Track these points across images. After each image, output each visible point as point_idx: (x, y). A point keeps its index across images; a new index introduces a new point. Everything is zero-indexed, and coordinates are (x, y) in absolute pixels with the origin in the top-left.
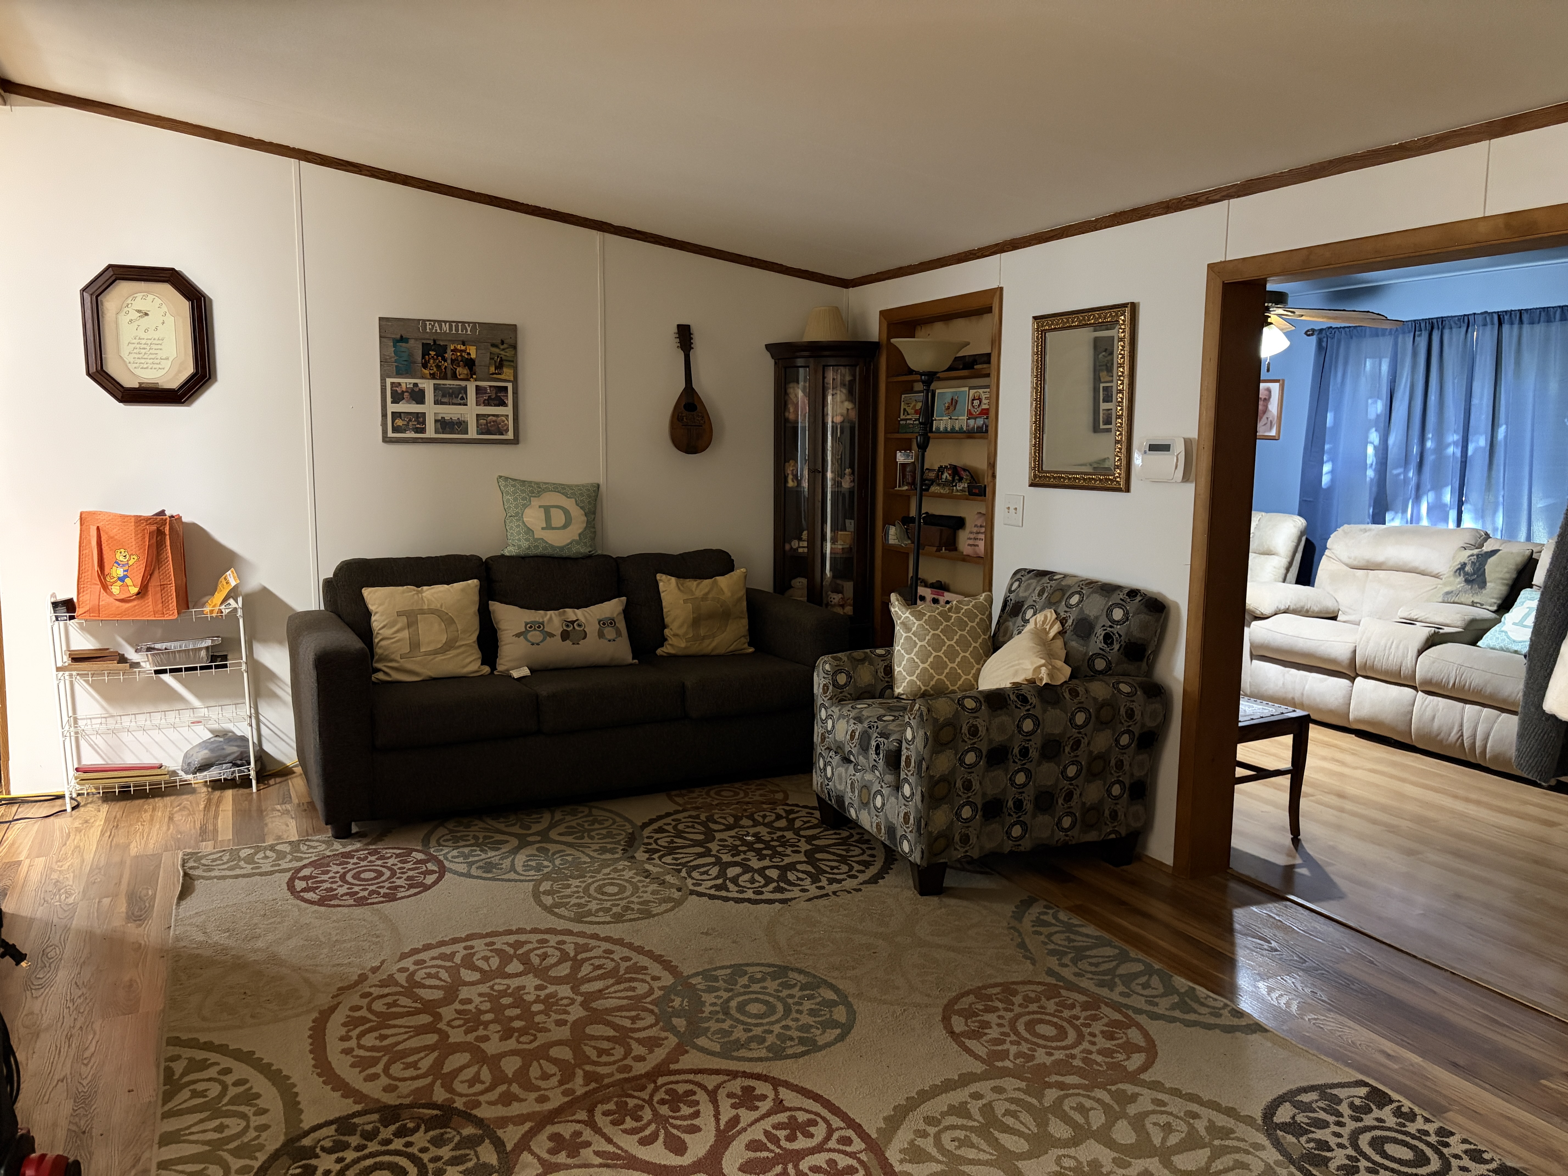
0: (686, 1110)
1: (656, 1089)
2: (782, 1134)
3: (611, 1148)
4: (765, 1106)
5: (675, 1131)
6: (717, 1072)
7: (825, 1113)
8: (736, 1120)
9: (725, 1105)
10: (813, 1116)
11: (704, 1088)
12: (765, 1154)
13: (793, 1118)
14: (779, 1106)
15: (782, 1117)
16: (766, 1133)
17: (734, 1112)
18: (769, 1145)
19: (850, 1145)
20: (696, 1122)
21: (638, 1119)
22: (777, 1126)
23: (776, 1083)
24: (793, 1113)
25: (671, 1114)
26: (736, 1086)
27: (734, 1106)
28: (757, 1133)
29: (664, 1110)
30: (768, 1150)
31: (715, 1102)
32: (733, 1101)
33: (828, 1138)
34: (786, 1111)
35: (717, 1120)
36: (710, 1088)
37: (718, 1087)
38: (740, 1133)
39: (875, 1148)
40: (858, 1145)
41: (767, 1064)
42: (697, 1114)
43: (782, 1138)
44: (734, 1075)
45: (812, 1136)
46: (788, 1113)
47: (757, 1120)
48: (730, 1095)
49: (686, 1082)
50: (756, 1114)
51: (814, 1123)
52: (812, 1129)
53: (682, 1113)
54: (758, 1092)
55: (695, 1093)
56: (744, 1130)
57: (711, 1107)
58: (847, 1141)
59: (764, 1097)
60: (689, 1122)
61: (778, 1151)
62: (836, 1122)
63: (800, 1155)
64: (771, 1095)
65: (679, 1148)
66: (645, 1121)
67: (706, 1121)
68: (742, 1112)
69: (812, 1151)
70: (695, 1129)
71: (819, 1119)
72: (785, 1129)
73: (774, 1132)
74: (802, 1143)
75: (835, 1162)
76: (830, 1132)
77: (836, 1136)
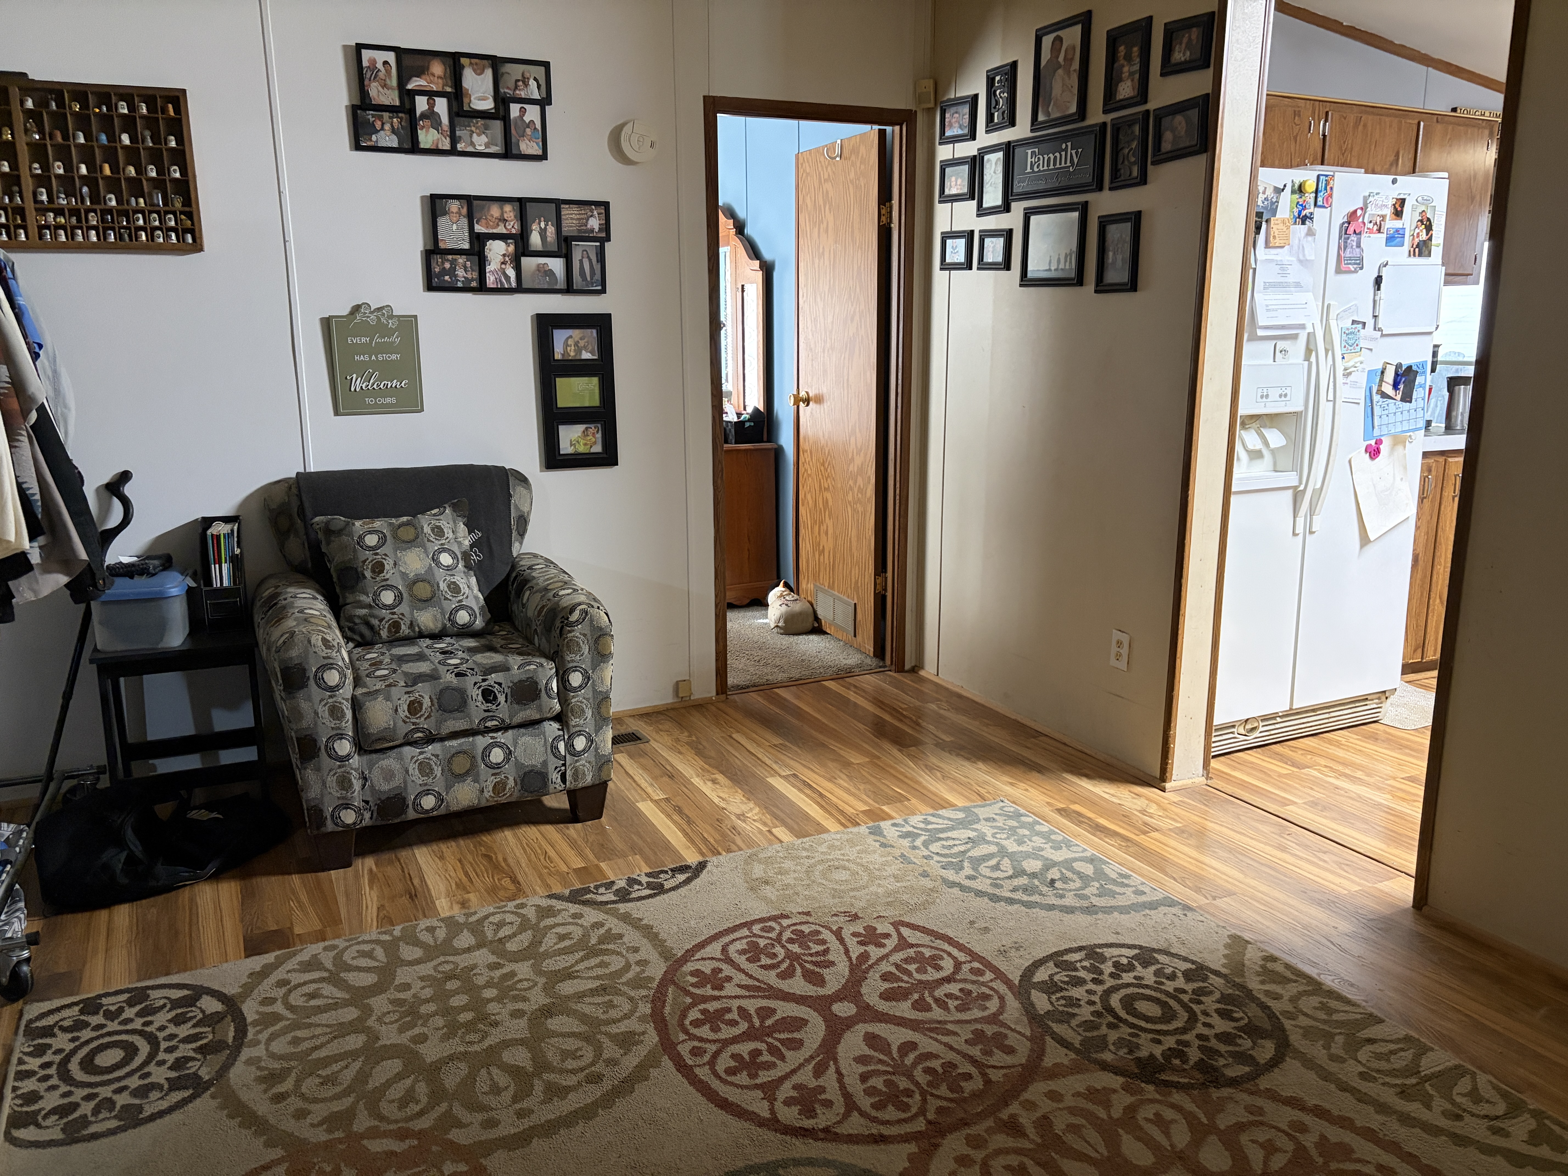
0: (877, 1082)
1: (922, 1112)
2: (766, 1057)
3: (945, 1039)
4: (786, 1091)
5: (882, 1057)
6: (852, 1139)
7: (715, 1084)
8: (819, 1072)
9: (833, 1092)
10: (729, 1079)
11: (863, 1114)
12: (782, 1036)
13: (753, 1076)
14: (769, 1090)
15: (764, 1077)
16: (783, 1058)
17: (821, 1082)
18: (779, 1045)
19: (694, 1047)
20: (862, 1069)
21: (928, 1071)
22: (770, 1066)
23: (773, 1124)
24: (753, 1082)
25: (893, 1078)
26: (823, 1119)
27: (822, 1089)
28: (793, 1058)
29: (903, 1083)
30: (779, 1040)
31: (847, 1096)
32: (823, 1097)
33: (716, 1055)
34: (761, 1085)
35: (838, 1072)
36: (856, 1113)
37: (847, 1115)
38: (812, 1057)
39: (668, 1046)
40: (684, 1049)
41: (787, 1155)
42: (864, 1078)
43: (765, 1053)
44: (828, 1134)
45: (733, 1056)
46: (758, 1081)
47: (793, 1072)
48: (828, 1104)
49: (887, 1123)
50: (796, 1079)
51: (731, 1071)
52: (733, 1064)
53: (881, 1079)
54: (795, 1109)
55: (873, 1106)
56: (808, 1061)
57: (850, 1089)
58: (696, 1052)
59: (788, 1102)
60: (870, 1068)
61: (770, 1040)
62: (703, 1073)
63: (747, 1036)
64: (778, 1105)
65: (871, 1040)
66: (920, 1068)
67: (852, 1072)
68: (813, 1083)
69: (735, 1040)
70: (861, 1060)
71: (723, 1075)
72: (762, 1063)
73: (774, 1059)
74: (744, 1049)
75: (712, 1030)
76: (712, 1063)
77: (707, 1058)
